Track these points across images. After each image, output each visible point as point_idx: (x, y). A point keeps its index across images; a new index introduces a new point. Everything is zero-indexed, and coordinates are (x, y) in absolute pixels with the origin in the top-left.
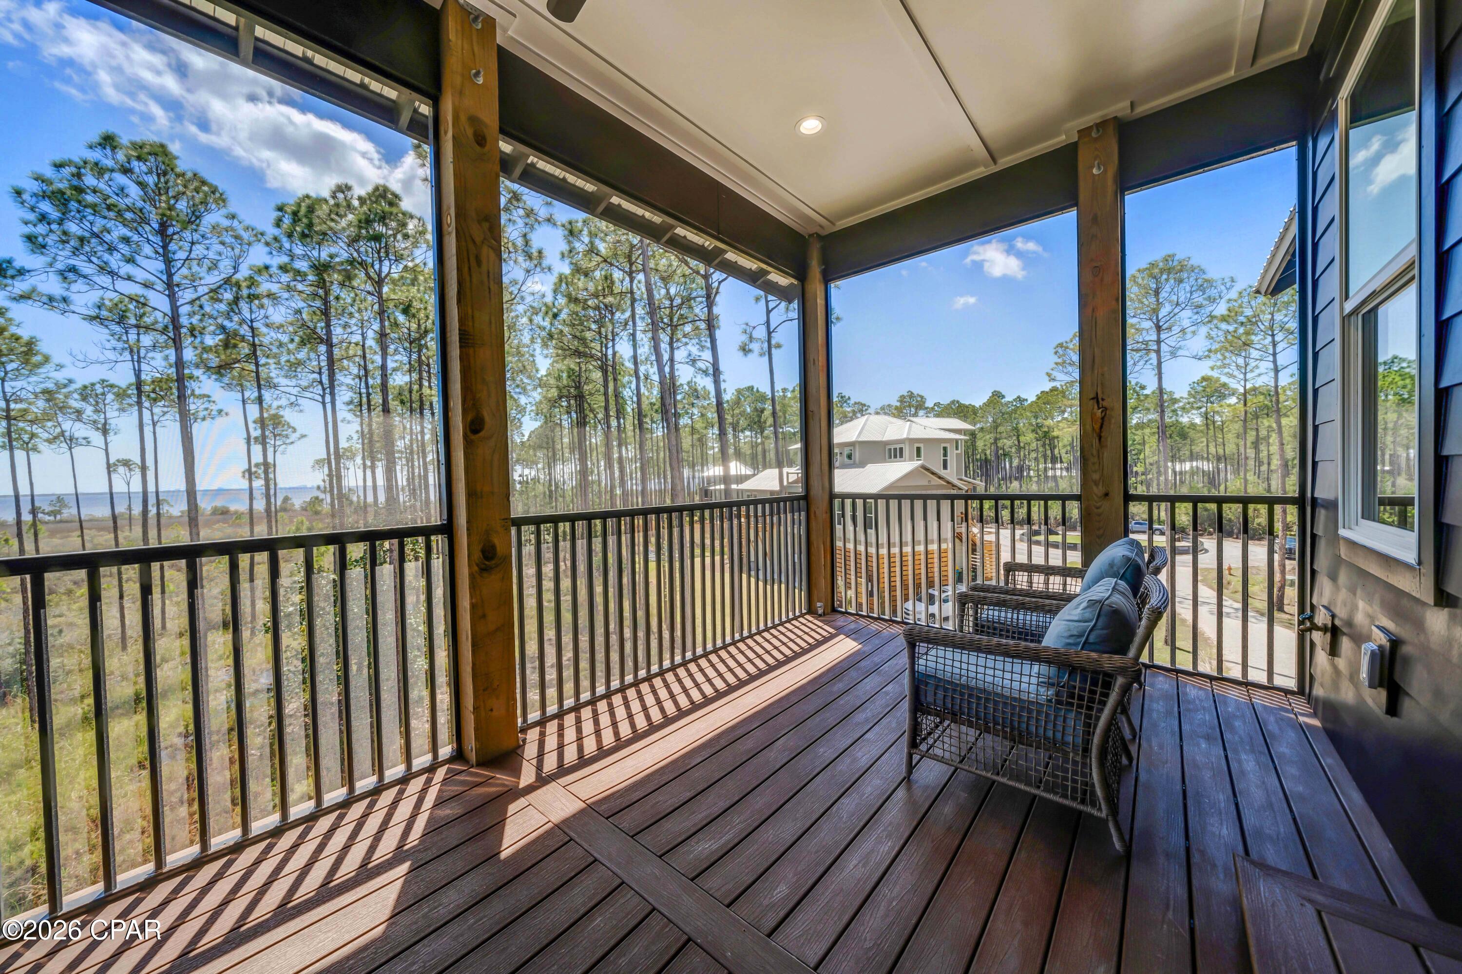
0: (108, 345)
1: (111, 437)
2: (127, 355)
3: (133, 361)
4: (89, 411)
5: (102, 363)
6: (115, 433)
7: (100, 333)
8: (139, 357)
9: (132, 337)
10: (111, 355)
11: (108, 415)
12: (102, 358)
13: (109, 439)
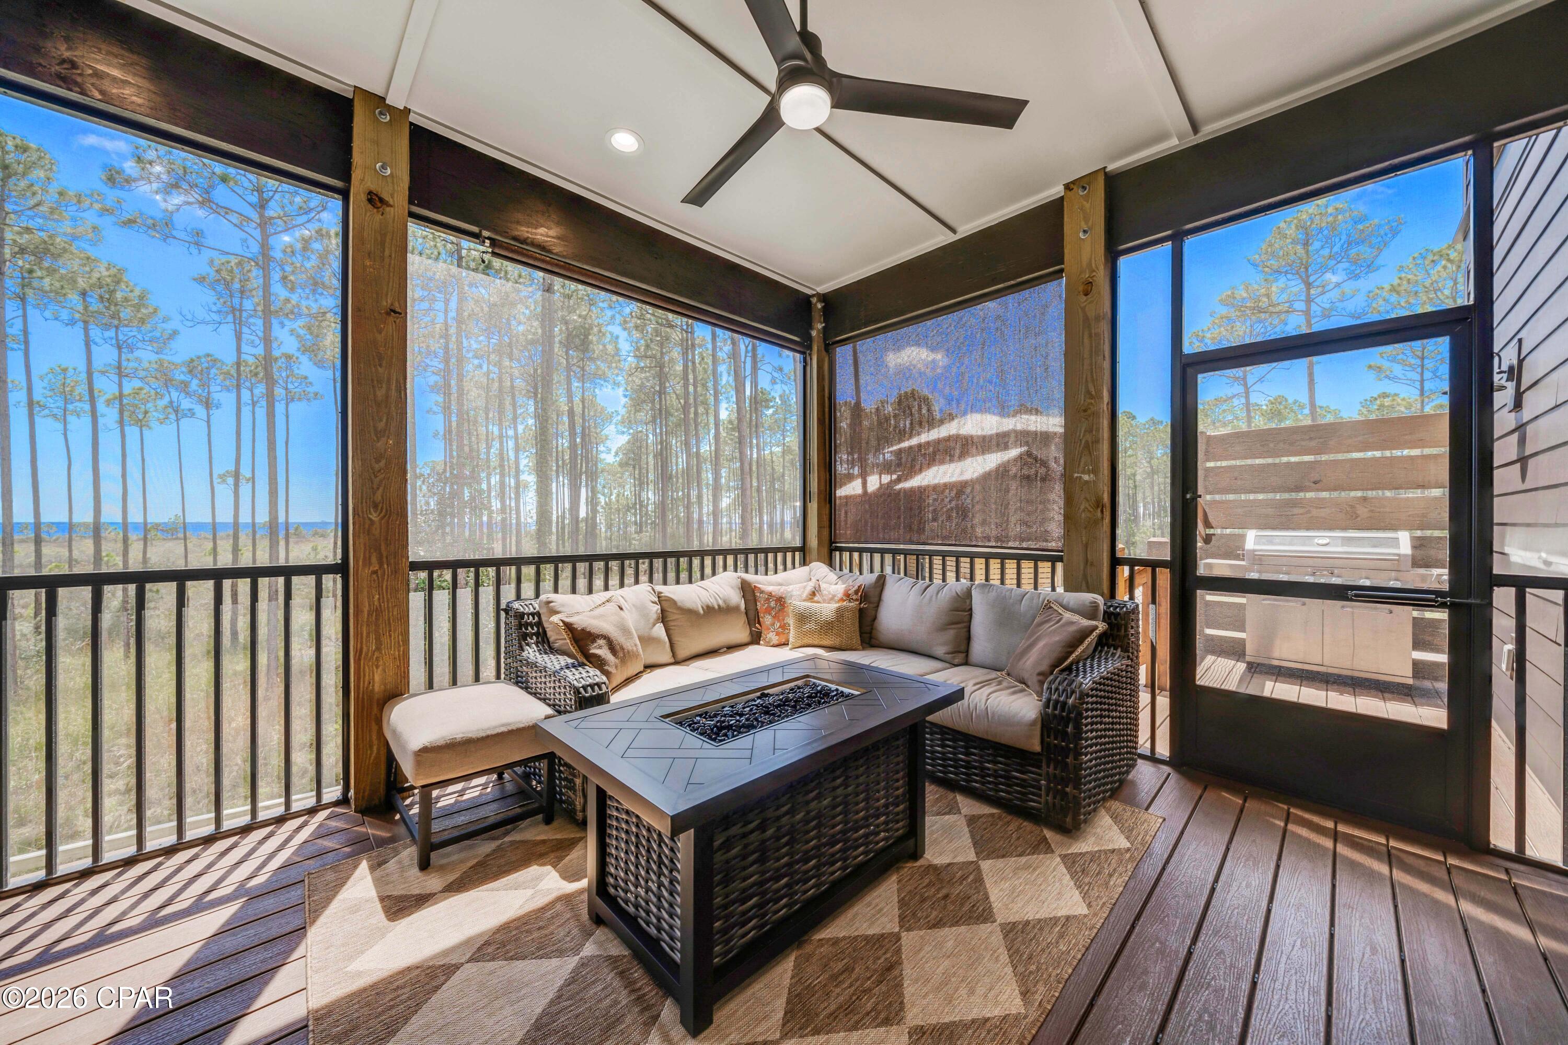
0: (214, 309)
1: (213, 411)
2: (230, 318)
3: (235, 323)
4: (194, 384)
5: (208, 323)
6: (217, 408)
7: (208, 297)
8: (240, 320)
9: (236, 301)
10: (216, 317)
11: (212, 389)
12: (208, 318)
13: (211, 412)
